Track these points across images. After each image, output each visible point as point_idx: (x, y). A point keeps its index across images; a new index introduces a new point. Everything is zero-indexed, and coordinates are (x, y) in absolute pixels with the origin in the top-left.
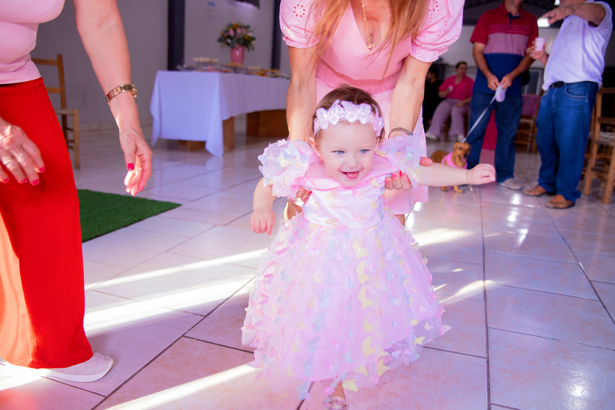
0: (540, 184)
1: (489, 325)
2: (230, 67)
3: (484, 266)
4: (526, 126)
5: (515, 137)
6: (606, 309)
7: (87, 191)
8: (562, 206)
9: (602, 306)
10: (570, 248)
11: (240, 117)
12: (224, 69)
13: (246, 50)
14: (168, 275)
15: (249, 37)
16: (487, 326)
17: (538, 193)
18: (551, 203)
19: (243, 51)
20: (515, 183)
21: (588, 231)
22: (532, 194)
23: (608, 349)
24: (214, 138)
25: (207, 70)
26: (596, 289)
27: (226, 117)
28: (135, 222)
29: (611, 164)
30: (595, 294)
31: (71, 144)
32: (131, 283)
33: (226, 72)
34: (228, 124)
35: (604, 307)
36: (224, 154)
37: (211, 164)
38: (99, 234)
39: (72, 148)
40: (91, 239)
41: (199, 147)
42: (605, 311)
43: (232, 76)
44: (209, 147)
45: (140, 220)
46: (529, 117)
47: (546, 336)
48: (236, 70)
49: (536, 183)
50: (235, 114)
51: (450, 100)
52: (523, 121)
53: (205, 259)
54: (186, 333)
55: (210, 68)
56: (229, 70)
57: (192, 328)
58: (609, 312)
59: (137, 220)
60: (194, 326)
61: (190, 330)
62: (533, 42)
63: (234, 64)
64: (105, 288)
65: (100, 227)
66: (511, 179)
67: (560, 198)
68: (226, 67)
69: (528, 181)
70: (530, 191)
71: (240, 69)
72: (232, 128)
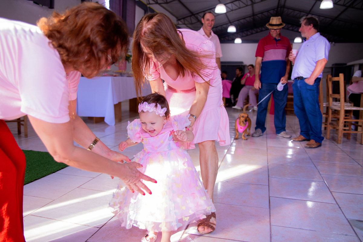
0: (301, 134)
1: (272, 224)
2: (117, 73)
3: (269, 186)
4: (292, 100)
5: (286, 107)
6: (341, 209)
7: (31, 151)
8: (314, 146)
9: (338, 207)
10: (319, 172)
11: (125, 101)
12: (114, 74)
13: (127, 62)
14: (78, 203)
15: (129, 55)
16: (270, 224)
17: (300, 140)
18: (308, 144)
19: (126, 63)
20: (287, 134)
21: (329, 161)
22: (297, 140)
23: (343, 234)
24: (109, 115)
25: (105, 76)
26: (335, 197)
27: (116, 103)
28: (60, 169)
29: (340, 120)
30: (334, 200)
31: (22, 123)
32: (55, 209)
33: (115, 76)
34: (117, 107)
35: (340, 208)
36: (115, 124)
37: (108, 131)
38: (37, 178)
39: (23, 125)
40: (32, 182)
41: (100, 120)
42: (340, 210)
43: (119, 78)
44: (106, 120)
45: (63, 168)
46: (292, 94)
47: (306, 228)
48: (121, 75)
49: (299, 133)
50: (121, 101)
51: (247, 86)
52: (290, 97)
53: (102, 191)
54: (88, 240)
55: (106, 74)
56: (117, 75)
57: (92, 236)
58: (343, 211)
59: (61, 168)
60: (93, 235)
61: (90, 237)
62: (291, 52)
63: (121, 71)
64: (39, 213)
65: (38, 174)
66: (284, 132)
67: (312, 142)
68: (116, 73)
69: (294, 132)
70: (295, 139)
71: (124, 74)
72: (120, 108)
